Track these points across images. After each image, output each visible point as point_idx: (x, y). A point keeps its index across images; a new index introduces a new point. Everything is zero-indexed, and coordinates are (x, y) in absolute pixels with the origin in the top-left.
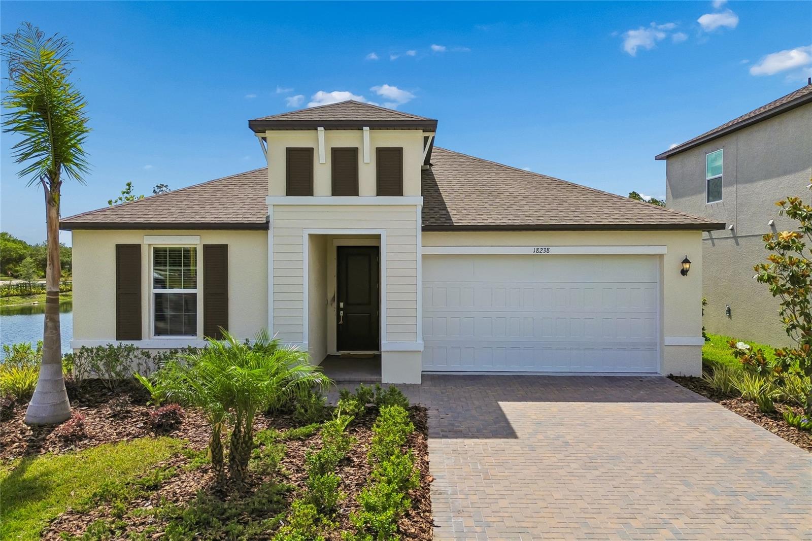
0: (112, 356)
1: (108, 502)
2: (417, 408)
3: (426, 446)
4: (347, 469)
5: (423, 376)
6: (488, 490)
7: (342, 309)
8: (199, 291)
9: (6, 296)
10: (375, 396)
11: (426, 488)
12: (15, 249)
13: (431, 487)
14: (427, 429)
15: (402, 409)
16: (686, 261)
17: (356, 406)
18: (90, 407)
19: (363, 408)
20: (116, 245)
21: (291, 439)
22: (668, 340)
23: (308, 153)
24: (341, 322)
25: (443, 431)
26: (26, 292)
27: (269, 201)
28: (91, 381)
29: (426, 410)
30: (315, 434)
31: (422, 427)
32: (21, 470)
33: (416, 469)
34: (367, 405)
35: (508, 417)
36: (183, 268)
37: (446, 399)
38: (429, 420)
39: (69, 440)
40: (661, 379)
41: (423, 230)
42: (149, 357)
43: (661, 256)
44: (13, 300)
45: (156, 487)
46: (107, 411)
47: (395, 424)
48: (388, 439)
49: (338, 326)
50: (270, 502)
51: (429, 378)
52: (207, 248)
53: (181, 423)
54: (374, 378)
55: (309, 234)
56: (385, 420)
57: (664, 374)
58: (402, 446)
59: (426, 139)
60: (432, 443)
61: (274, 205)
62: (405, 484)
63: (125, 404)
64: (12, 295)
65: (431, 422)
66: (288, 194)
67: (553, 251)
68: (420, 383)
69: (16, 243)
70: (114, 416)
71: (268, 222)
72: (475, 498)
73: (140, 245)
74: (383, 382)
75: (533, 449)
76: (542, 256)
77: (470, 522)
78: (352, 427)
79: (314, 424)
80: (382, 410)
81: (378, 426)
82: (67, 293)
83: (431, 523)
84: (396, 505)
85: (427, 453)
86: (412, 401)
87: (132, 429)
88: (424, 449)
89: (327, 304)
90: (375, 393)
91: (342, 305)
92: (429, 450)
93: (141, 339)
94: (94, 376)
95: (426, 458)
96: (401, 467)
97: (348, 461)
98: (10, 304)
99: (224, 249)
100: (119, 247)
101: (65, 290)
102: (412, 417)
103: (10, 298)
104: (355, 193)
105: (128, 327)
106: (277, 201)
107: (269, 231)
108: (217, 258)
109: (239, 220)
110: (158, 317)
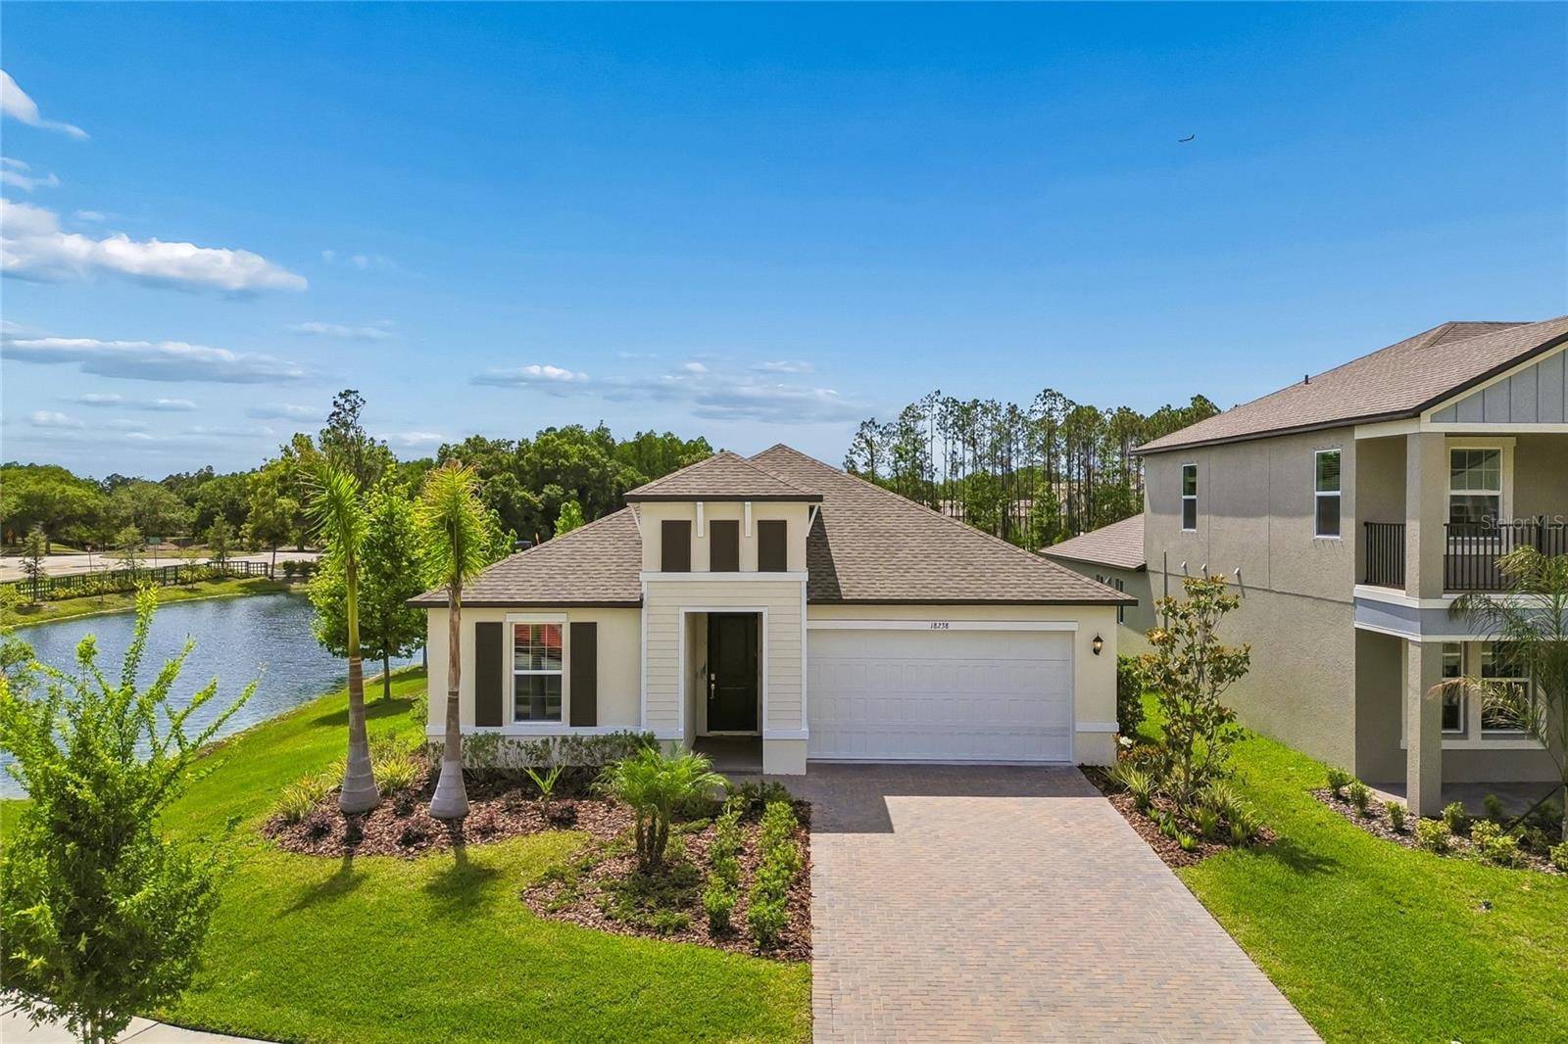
0: (476, 745)
1: (560, 880)
2: (800, 803)
3: (809, 839)
4: (740, 857)
5: (808, 764)
6: (858, 874)
7: (713, 682)
8: (565, 672)
9: (95, 595)
10: (760, 791)
11: (807, 871)
12: (79, 498)
13: (811, 872)
14: (809, 823)
15: (787, 806)
16: (1098, 639)
17: (743, 802)
18: (486, 801)
19: (750, 804)
20: (477, 623)
21: (685, 832)
22: (1080, 726)
23: (685, 526)
24: (712, 697)
25: (825, 826)
26: (127, 587)
27: (643, 576)
29: (810, 804)
30: (707, 828)
31: (805, 823)
32: (461, 858)
33: (800, 855)
34: (752, 800)
35: (890, 812)
36: (546, 647)
37: (831, 793)
38: (813, 815)
39: (484, 833)
40: (1070, 769)
41: (808, 603)
42: (516, 747)
43: (1072, 633)
44: (110, 601)
45: (592, 869)
46: (498, 805)
47: (781, 819)
48: (775, 832)
49: (709, 700)
50: (687, 880)
51: (813, 766)
52: (573, 627)
53: (577, 817)
54: (755, 768)
55: (685, 613)
56: (771, 816)
57: (1076, 763)
58: (787, 838)
59: (811, 509)
60: (812, 836)
61: (648, 582)
62: (790, 867)
63: (516, 799)
64: (107, 592)
65: (814, 816)
66: (662, 570)
67: (952, 626)
68: (805, 774)
69: (80, 487)
70: (512, 811)
71: (642, 600)
72: (846, 879)
74: (765, 773)
75: (904, 842)
76: (939, 630)
77: (840, 894)
78: (741, 822)
79: (705, 819)
80: (768, 806)
81: (765, 821)
82: (196, 586)
83: (810, 895)
84: (783, 878)
85: (809, 845)
86: (796, 796)
87: (533, 823)
88: (806, 842)
89: (696, 678)
90: (760, 788)
91: (713, 677)
92: (810, 842)
93: (502, 725)
95: (808, 849)
96: (787, 853)
97: (740, 851)
98: (106, 609)
99: (592, 627)
100: (479, 626)
101: (189, 579)
102: (795, 812)
103: (104, 597)
104: (735, 568)
105: (488, 711)
106: (651, 576)
107: (643, 610)
108: (585, 637)
109: (610, 596)
110: (520, 700)
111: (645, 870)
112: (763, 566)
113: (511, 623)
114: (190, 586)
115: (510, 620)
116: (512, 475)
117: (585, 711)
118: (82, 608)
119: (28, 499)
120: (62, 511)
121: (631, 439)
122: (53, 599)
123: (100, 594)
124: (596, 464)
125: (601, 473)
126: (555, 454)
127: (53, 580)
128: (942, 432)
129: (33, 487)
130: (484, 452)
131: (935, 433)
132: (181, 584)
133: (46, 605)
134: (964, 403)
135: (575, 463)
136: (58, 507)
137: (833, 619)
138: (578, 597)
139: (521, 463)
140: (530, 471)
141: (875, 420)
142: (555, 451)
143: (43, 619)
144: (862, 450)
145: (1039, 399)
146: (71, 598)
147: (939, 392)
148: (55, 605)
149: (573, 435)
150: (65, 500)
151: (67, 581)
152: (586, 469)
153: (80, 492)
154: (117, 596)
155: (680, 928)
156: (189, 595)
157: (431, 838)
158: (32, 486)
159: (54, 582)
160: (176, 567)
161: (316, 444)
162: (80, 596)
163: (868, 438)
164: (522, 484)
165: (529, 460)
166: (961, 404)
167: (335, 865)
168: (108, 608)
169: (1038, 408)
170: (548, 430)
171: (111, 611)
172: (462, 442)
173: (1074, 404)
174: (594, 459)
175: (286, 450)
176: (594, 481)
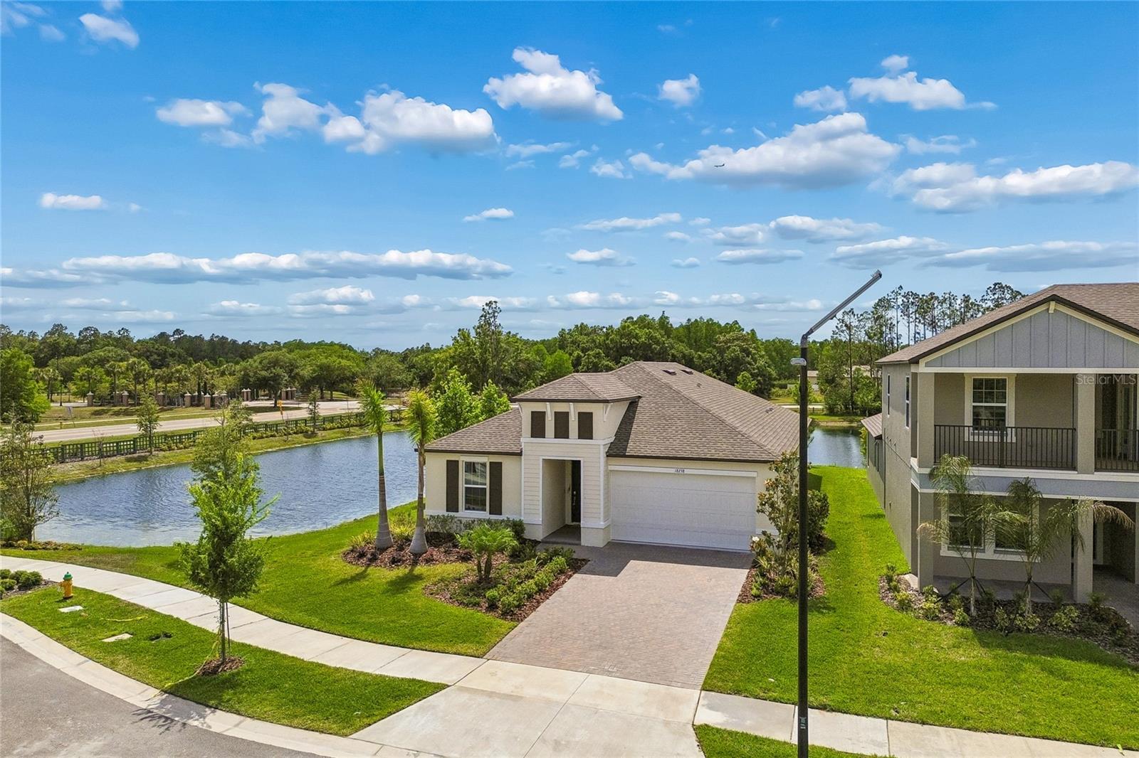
0: (444, 521)
1: (443, 582)
2: (583, 560)
5: (609, 542)
7: (575, 496)
8: (487, 487)
9: (346, 427)
11: (556, 589)
12: (348, 366)
13: (559, 589)
14: (577, 569)
15: (563, 559)
18: (435, 547)
19: (549, 557)
20: (447, 460)
23: (542, 415)
24: (574, 504)
25: (587, 571)
27: (522, 440)
28: (434, 532)
29: (589, 561)
31: (575, 568)
32: (411, 570)
33: (559, 582)
35: (626, 567)
36: (479, 474)
37: (606, 556)
38: (586, 566)
39: (428, 561)
41: (607, 456)
42: (461, 523)
43: (754, 478)
44: (353, 431)
45: (459, 579)
46: (442, 550)
47: (555, 564)
48: (547, 570)
51: (611, 543)
52: (491, 464)
53: (473, 557)
54: (577, 542)
55: (542, 459)
60: (575, 575)
61: (525, 442)
63: (449, 547)
64: (352, 426)
66: (532, 437)
67: (687, 472)
68: (602, 547)
70: (445, 552)
71: (521, 452)
72: (572, 594)
73: (458, 461)
74: (583, 544)
75: (617, 581)
76: (680, 474)
81: (547, 565)
83: (548, 598)
84: (531, 588)
85: (569, 578)
86: (584, 557)
87: (452, 559)
89: (565, 492)
91: (575, 493)
92: (571, 577)
93: (458, 512)
94: (436, 530)
95: (567, 580)
99: (500, 464)
100: (448, 462)
102: (573, 563)
104: (567, 436)
105: (452, 505)
106: (526, 440)
107: (523, 457)
108: (496, 469)
109: (507, 449)
110: (467, 501)
111: (479, 582)
112: (581, 436)
113: (463, 461)
114: (398, 423)
115: (463, 459)
116: (601, 351)
117: (496, 508)
118: (339, 435)
119: (321, 367)
120: (339, 375)
121: (684, 322)
122: (324, 429)
123: (349, 427)
124: (658, 343)
125: (661, 348)
126: (629, 335)
127: (324, 418)
128: (906, 318)
129: (325, 361)
130: (586, 335)
131: (900, 318)
132: (394, 421)
133: (320, 433)
134: (923, 296)
135: (642, 341)
136: (337, 373)
137: (619, 465)
138: (492, 450)
139: (607, 342)
140: (613, 348)
141: (854, 310)
142: (629, 334)
143: (317, 441)
144: (843, 331)
145: (989, 291)
146: (334, 429)
147: (901, 287)
148: (324, 433)
149: (643, 322)
150: (341, 368)
151: (331, 419)
152: (650, 345)
153: (348, 363)
154: (357, 428)
155: (477, 604)
156: (397, 428)
157: (404, 561)
158: (323, 360)
159: (325, 419)
160: (392, 411)
161: (473, 334)
162: (338, 428)
163: (848, 323)
164: (607, 356)
165: (612, 340)
166: (921, 297)
167: (362, 569)
168: (352, 435)
169: (988, 297)
170: (628, 319)
171: (353, 437)
172: (573, 327)
173: (1020, 294)
174: (656, 338)
175: (455, 338)
176: (656, 354)
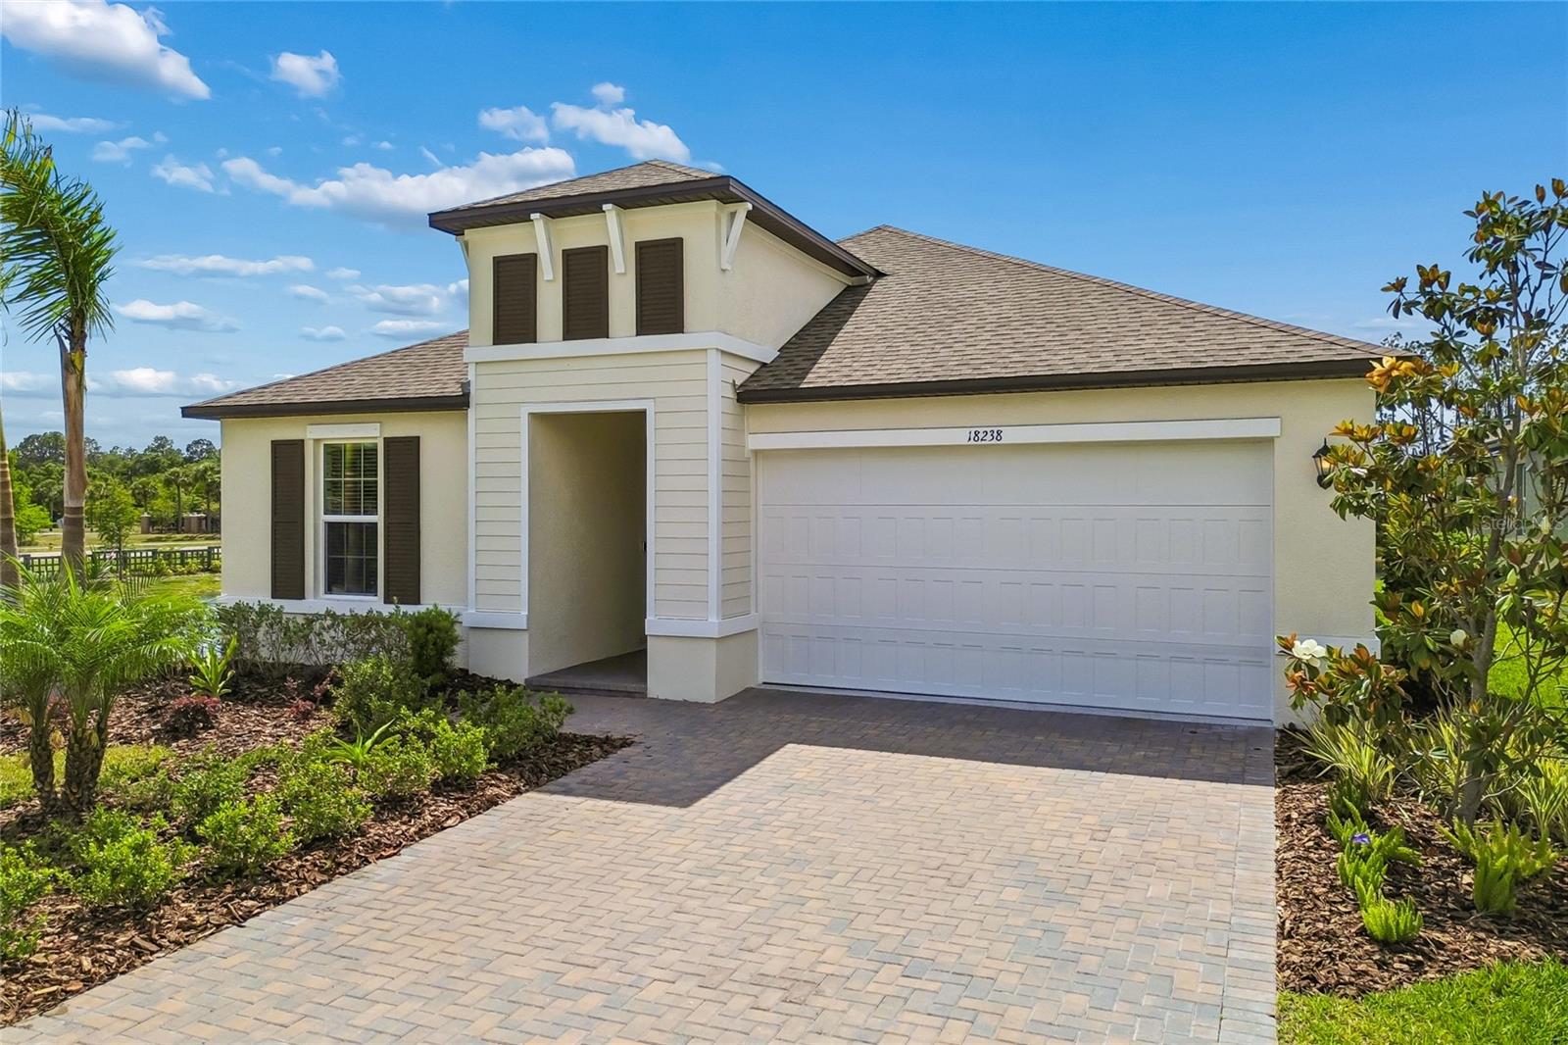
8: (379, 518)
14: (559, 775)
20: (272, 442)
23: (528, 264)
25: (582, 782)
27: (469, 355)
35: (750, 771)
36: (362, 479)
38: (597, 762)
52: (389, 442)
54: (632, 686)
55: (529, 414)
57: (1278, 723)
60: (519, 799)
61: (477, 363)
65: (594, 766)
66: (496, 342)
67: (1010, 436)
68: (714, 701)
71: (466, 396)
73: (302, 441)
74: (650, 695)
76: (985, 447)
92: (492, 809)
93: (304, 598)
95: (452, 821)
99: (414, 443)
100: (276, 445)
104: (603, 333)
105: (287, 577)
106: (480, 354)
107: (471, 412)
109: (429, 392)
112: (644, 327)
113: (317, 441)
115: (315, 435)
138: (386, 394)
